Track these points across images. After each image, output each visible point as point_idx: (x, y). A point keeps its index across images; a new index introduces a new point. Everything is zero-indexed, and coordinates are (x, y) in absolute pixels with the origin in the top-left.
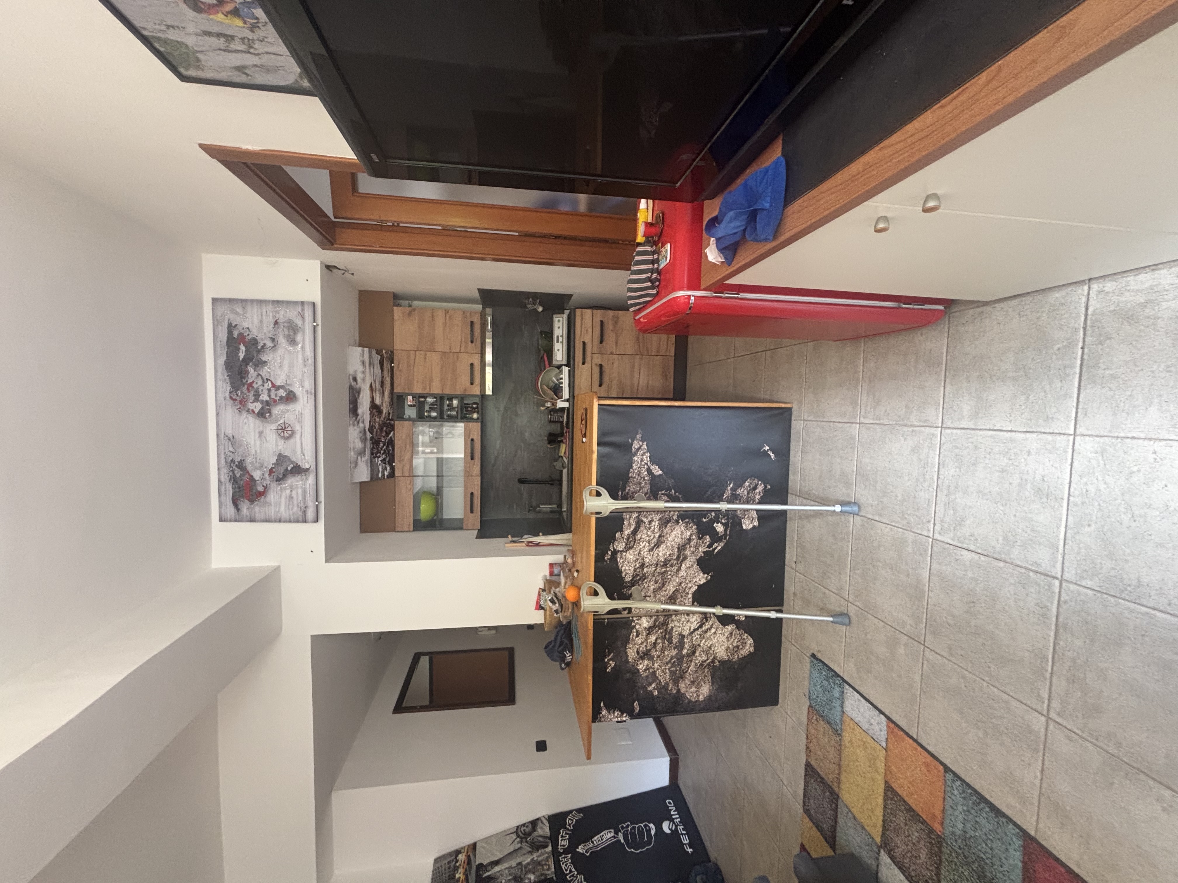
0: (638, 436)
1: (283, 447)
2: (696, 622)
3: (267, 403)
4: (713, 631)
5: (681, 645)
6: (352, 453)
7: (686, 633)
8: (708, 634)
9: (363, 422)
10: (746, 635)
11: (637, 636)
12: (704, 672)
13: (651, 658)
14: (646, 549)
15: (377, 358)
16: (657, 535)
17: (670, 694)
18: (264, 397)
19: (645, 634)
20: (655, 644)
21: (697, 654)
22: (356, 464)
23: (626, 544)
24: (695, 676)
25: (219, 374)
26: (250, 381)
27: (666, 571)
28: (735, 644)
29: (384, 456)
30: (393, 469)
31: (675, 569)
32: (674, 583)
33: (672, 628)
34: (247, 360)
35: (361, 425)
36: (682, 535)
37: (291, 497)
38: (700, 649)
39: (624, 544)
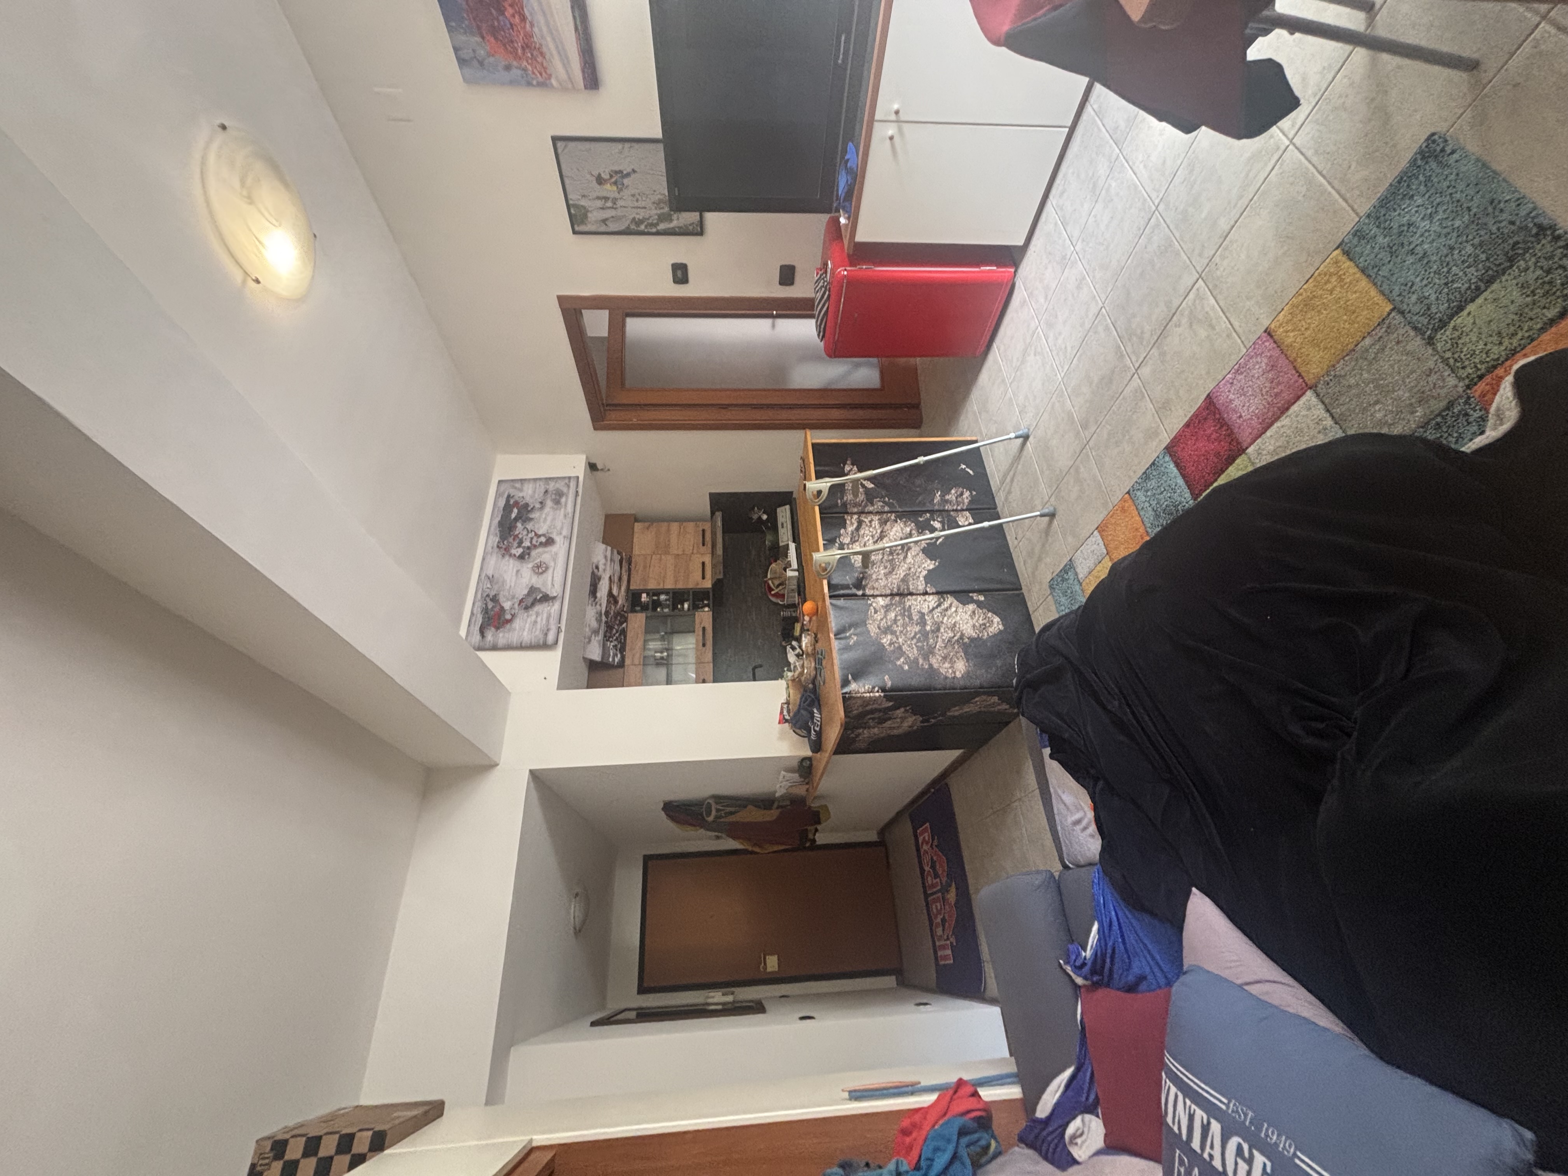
0: (848, 462)
1: (537, 581)
2: (933, 601)
3: (528, 548)
4: (953, 609)
5: (922, 622)
6: (587, 630)
7: (925, 611)
8: (949, 613)
9: (600, 605)
10: (990, 614)
11: (876, 612)
12: (954, 648)
13: (893, 633)
14: (871, 541)
15: (617, 558)
16: (879, 531)
17: (921, 670)
18: (527, 544)
19: (882, 611)
20: (895, 621)
21: (942, 630)
22: (590, 641)
23: (851, 538)
24: (945, 651)
25: (492, 528)
26: (517, 532)
27: (893, 559)
28: (981, 622)
29: (616, 643)
30: (623, 658)
31: (901, 557)
32: (904, 568)
33: (910, 607)
34: (516, 519)
35: (598, 606)
36: (902, 530)
37: (535, 622)
38: (944, 626)
39: (849, 538)
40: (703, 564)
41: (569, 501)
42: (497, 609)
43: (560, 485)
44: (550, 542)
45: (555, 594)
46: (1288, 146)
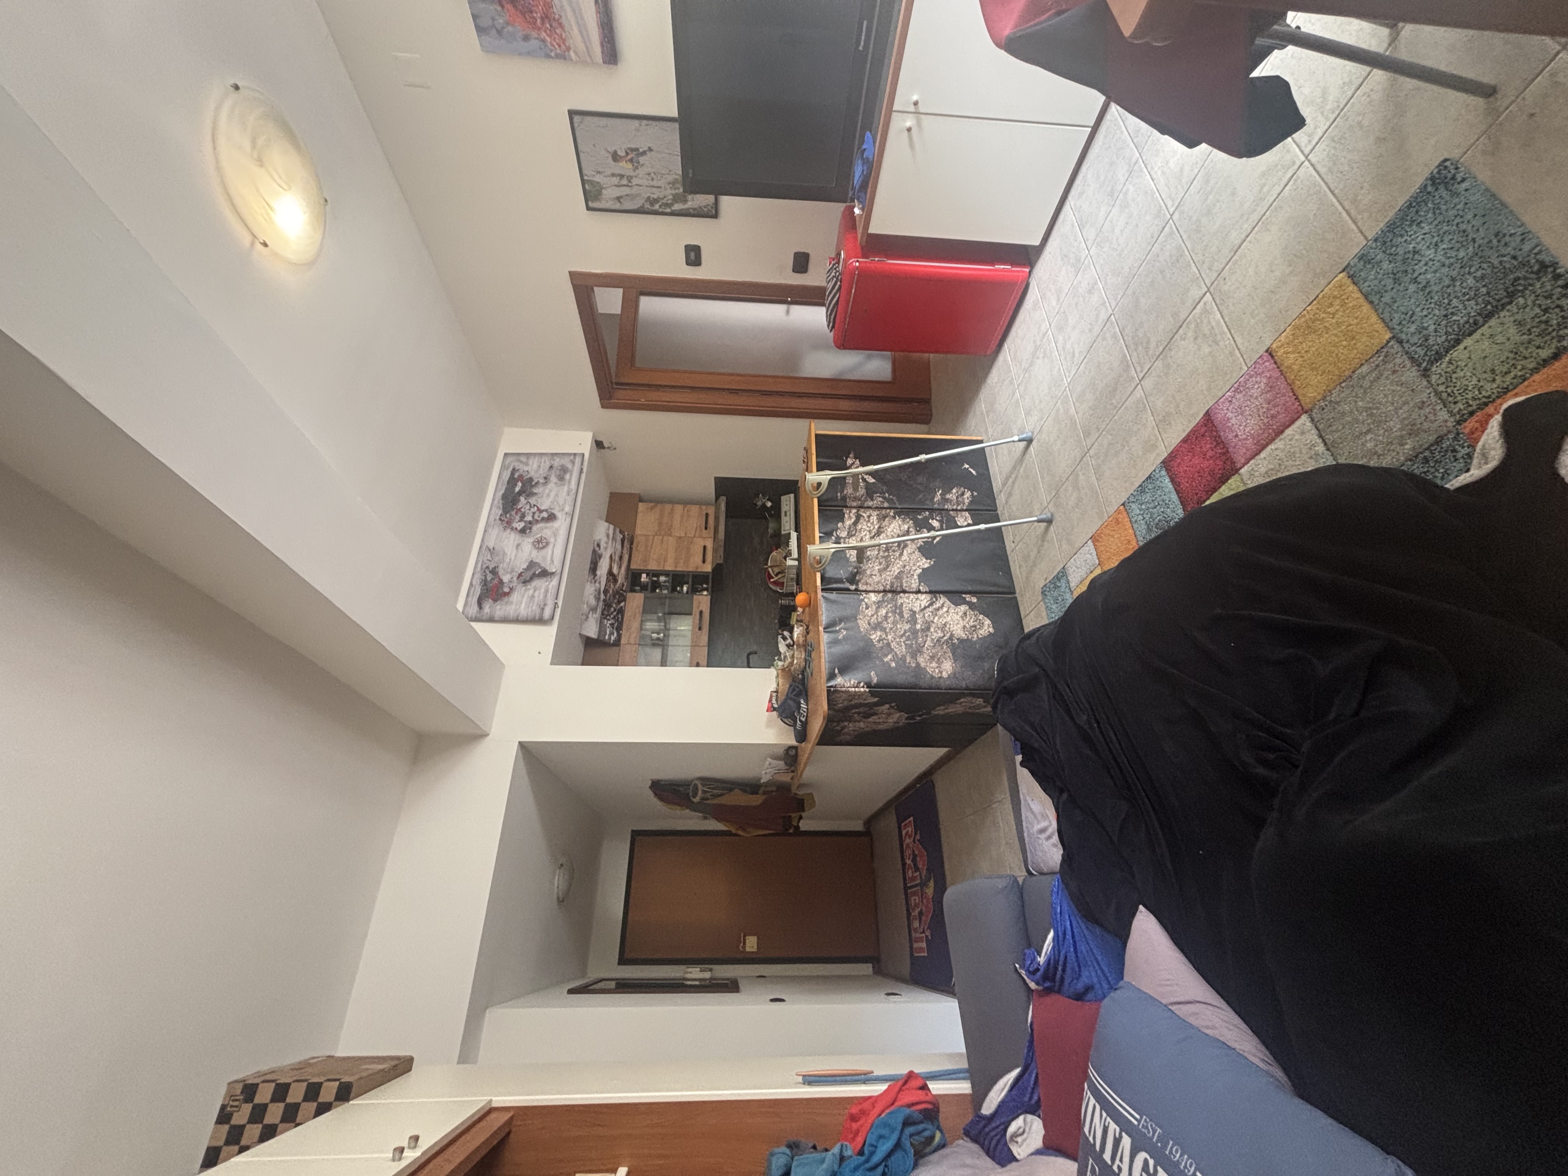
0: (851, 456)
1: (536, 556)
2: (926, 600)
3: (530, 522)
4: (945, 609)
5: (913, 620)
6: (585, 606)
7: (917, 609)
8: (940, 612)
9: (600, 583)
10: (981, 616)
11: (867, 608)
12: (943, 648)
13: (884, 630)
14: (868, 537)
15: (619, 537)
16: (876, 527)
17: (908, 668)
18: (529, 518)
19: (874, 607)
20: (886, 617)
21: (932, 630)
22: (587, 617)
23: (848, 533)
24: (934, 651)
25: (496, 502)
26: (519, 507)
27: (889, 556)
28: (971, 624)
29: (612, 621)
30: (619, 637)
31: (897, 554)
32: (898, 566)
33: (902, 604)
34: (520, 493)
35: (597, 585)
36: (900, 527)
37: (533, 596)
38: (934, 625)
39: (846, 532)
40: (705, 547)
41: (573, 478)
42: (496, 581)
43: (566, 462)
44: (552, 517)
45: (554, 570)
46: (1304, 162)
